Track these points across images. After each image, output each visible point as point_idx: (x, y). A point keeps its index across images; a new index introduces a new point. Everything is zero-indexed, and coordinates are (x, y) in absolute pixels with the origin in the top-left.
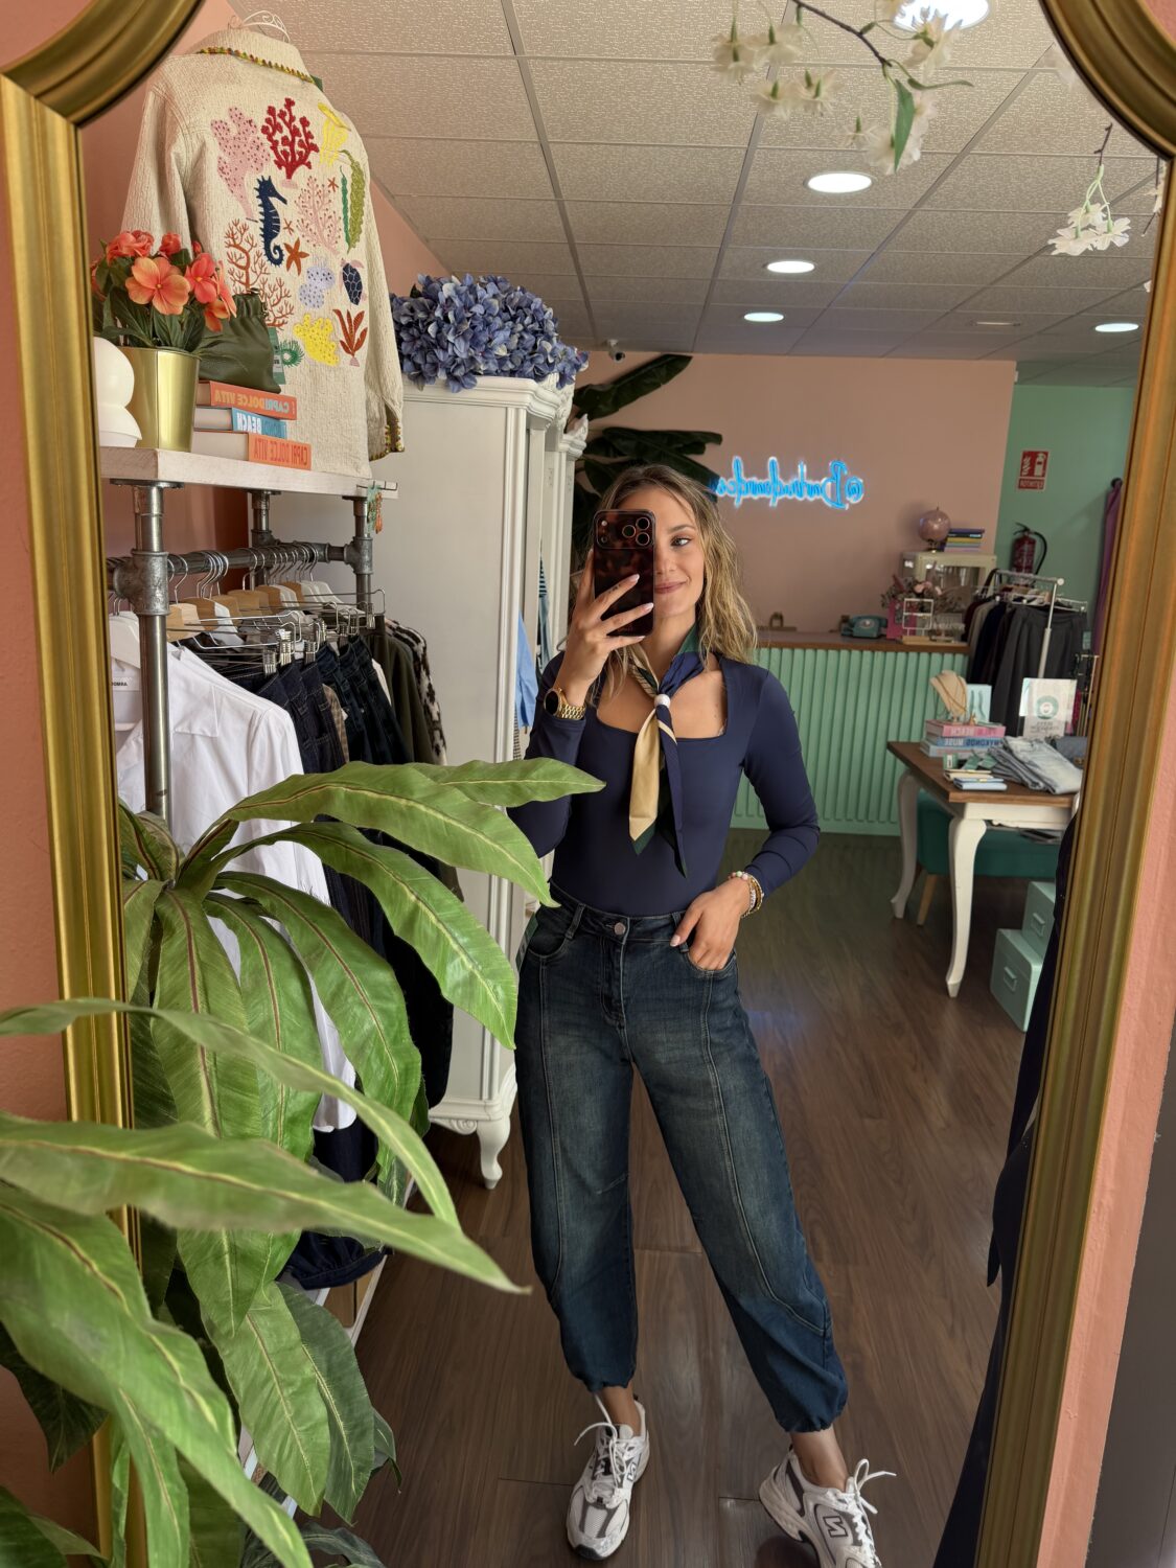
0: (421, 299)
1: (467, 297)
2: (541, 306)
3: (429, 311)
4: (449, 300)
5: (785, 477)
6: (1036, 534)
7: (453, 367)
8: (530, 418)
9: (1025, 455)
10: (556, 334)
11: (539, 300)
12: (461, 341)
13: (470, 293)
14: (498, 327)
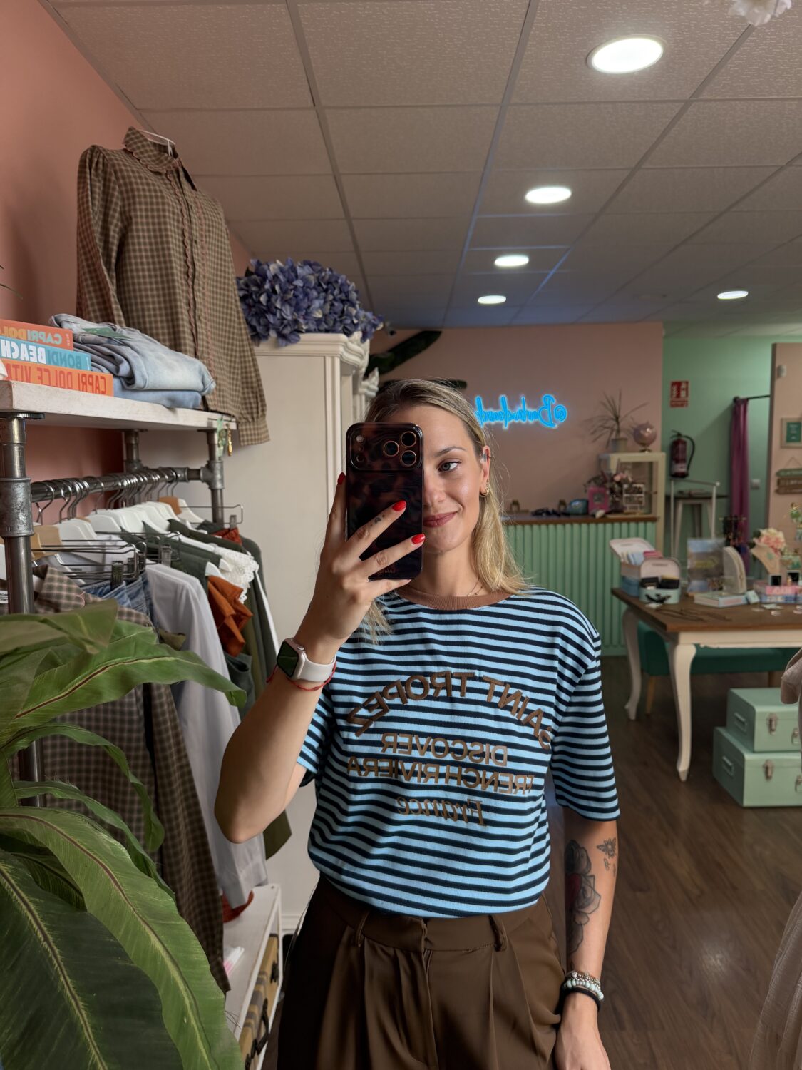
0: (254, 276)
1: (289, 273)
2: (346, 279)
3: (260, 286)
4: (275, 277)
5: (512, 406)
6: (687, 437)
7: (281, 328)
8: (342, 362)
9: (674, 384)
10: (358, 302)
11: (344, 277)
12: (288, 307)
13: (293, 272)
14: (314, 297)
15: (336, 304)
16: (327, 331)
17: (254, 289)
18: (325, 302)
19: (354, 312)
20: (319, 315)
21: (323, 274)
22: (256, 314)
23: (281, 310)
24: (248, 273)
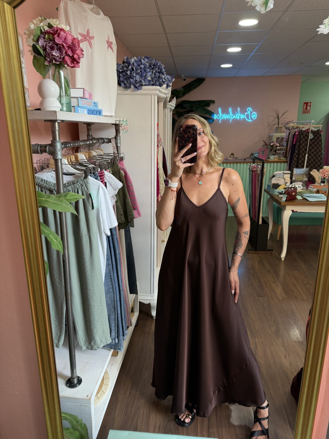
0: (126, 64)
1: (138, 62)
4: (133, 64)
7: (135, 84)
8: (159, 98)
10: (165, 73)
11: (160, 63)
12: (138, 75)
13: (140, 62)
14: (148, 71)
15: (157, 74)
16: (153, 85)
17: (126, 69)
18: (152, 73)
19: (163, 77)
20: (150, 78)
21: (152, 62)
22: (126, 79)
23: (135, 77)
24: (124, 62)
